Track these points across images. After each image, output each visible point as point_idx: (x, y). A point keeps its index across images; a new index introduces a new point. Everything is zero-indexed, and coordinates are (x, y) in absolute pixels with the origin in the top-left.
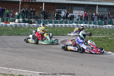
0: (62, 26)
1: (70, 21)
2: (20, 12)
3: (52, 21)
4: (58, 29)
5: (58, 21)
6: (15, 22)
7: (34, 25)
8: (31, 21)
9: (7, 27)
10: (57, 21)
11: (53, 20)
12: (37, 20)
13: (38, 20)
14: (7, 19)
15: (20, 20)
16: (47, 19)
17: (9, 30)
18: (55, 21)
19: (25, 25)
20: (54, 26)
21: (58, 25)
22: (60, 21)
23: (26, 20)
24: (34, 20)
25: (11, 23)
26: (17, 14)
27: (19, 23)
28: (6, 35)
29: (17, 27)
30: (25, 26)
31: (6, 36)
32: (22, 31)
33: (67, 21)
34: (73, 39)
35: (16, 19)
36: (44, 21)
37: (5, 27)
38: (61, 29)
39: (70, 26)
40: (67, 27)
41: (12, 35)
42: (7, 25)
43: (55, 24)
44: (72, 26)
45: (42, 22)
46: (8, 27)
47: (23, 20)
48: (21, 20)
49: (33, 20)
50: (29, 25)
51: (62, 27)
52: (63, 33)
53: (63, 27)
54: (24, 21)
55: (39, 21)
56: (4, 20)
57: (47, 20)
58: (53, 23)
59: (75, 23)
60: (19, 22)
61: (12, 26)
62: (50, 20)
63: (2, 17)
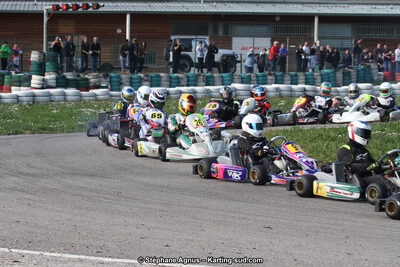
0: (195, 92)
1: (224, 75)
2: (44, 51)
3: (159, 76)
5: (180, 75)
6: (29, 86)
7: (96, 95)
8: (87, 79)
10: (178, 78)
11: (162, 74)
12: (106, 76)
13: (111, 77)
14: (3, 76)
15: (47, 77)
16: (140, 71)
17: (11, 115)
18: (170, 78)
19: (64, 95)
20: (168, 93)
22: (188, 77)
23: (69, 76)
24: (98, 77)
25: (16, 91)
26: (34, 56)
27: (42, 88)
29: (38, 103)
30: (65, 100)
32: (55, 118)
33: (214, 77)
35: (34, 77)
36: (131, 78)
41: (21, 133)
42: (0, 98)
43: (171, 86)
45: (123, 81)
46: (5, 104)
47: (57, 79)
48: (50, 77)
49: (91, 77)
50: (81, 96)
53: (199, 95)
54: (62, 83)
55: (115, 79)
57: (142, 75)
58: (163, 83)
59: (242, 82)
60: (45, 85)
61: (18, 101)
62: (153, 75)
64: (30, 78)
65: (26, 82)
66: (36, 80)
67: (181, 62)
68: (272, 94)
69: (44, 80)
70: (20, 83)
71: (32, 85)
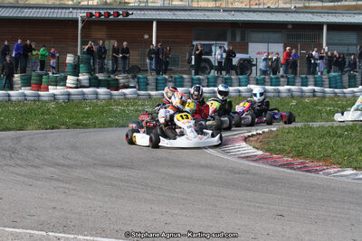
0: (214, 92)
1: (241, 77)
2: (79, 54)
3: (182, 78)
5: (201, 77)
6: (65, 85)
7: (125, 94)
8: (117, 80)
9: (38, 101)
10: (199, 79)
11: (185, 76)
12: (134, 77)
13: (139, 78)
14: (41, 76)
15: (81, 77)
16: (165, 73)
17: (48, 112)
18: (192, 79)
19: (97, 94)
22: (208, 79)
23: (101, 76)
24: (127, 78)
25: (53, 90)
26: (70, 59)
27: (77, 88)
28: (39, 128)
29: (73, 101)
30: (97, 98)
31: (37, 131)
32: (88, 115)
33: (231, 79)
34: (250, 134)
35: (69, 77)
36: (157, 79)
37: (35, 101)
39: (240, 92)
41: (58, 128)
42: (39, 96)
44: (248, 94)
45: (150, 82)
46: (43, 102)
47: (90, 79)
48: (84, 77)
49: (121, 78)
50: (111, 95)
54: (95, 83)
55: (142, 80)
56: (30, 79)
57: (167, 77)
58: (185, 84)
59: (257, 84)
60: (79, 85)
61: (55, 99)
62: (176, 76)
63: (23, 71)
64: (66, 78)
65: (61, 81)
66: (71, 80)
67: (203, 64)
68: (284, 95)
69: (78, 80)
70: (56, 83)
71: (67, 85)
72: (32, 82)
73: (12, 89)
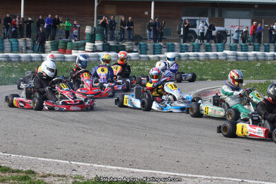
0: (198, 56)
1: (218, 44)
2: (95, 26)
3: (174, 45)
4: (187, 65)
5: (188, 44)
6: (84, 50)
7: (130, 57)
8: (124, 46)
9: (64, 61)
10: (186, 46)
11: (176, 43)
12: (137, 44)
13: (140, 45)
14: (66, 43)
15: (96, 44)
16: (160, 41)
18: (181, 46)
20: (179, 56)
21: (189, 56)
22: (193, 45)
23: (112, 43)
24: (131, 44)
25: (74, 53)
26: (88, 30)
27: (93, 52)
29: (90, 62)
33: (211, 46)
35: (87, 44)
36: (154, 46)
37: (61, 61)
38: (196, 64)
39: (217, 56)
40: (209, 60)
42: (64, 58)
43: (181, 52)
44: (223, 58)
45: (149, 48)
46: (68, 62)
47: (103, 45)
48: (98, 44)
49: (127, 44)
51: (199, 60)
52: (201, 75)
53: (201, 58)
54: (107, 48)
55: (143, 46)
56: (58, 45)
57: (162, 44)
58: (176, 49)
59: (231, 50)
60: (95, 50)
62: (169, 44)
63: (53, 39)
64: (85, 45)
65: (81, 47)
66: (88, 46)
67: (189, 35)
68: (251, 58)
69: (94, 46)
70: (78, 48)
71: (86, 50)
72: (59, 47)
73: (44, 52)
